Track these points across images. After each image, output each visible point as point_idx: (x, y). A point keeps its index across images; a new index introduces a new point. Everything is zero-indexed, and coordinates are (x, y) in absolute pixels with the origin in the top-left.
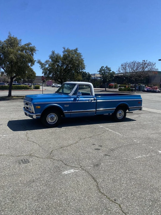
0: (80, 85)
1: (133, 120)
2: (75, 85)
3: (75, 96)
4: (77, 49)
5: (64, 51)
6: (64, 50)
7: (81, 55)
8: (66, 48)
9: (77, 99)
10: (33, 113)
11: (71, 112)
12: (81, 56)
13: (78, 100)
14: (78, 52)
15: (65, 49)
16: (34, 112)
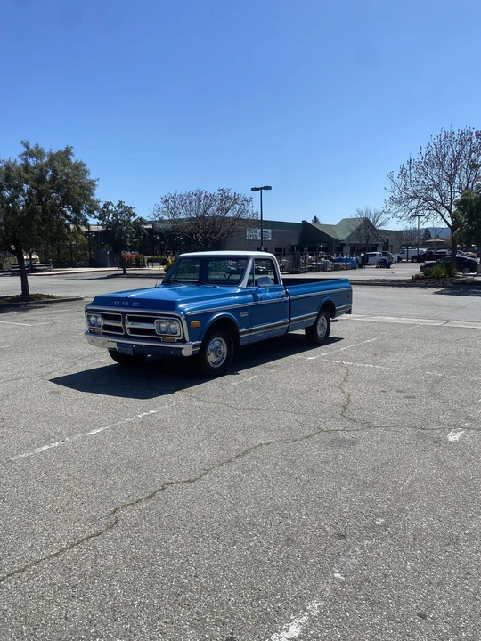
0: (256, 259)
1: (339, 339)
2: (246, 258)
3: (253, 288)
4: (68, 151)
5: (26, 154)
6: (25, 150)
7: (86, 168)
8: (32, 146)
9: (259, 295)
10: (183, 341)
11: (251, 331)
12: (85, 171)
13: (261, 299)
14: (73, 160)
15: (27, 147)
16: (187, 339)
